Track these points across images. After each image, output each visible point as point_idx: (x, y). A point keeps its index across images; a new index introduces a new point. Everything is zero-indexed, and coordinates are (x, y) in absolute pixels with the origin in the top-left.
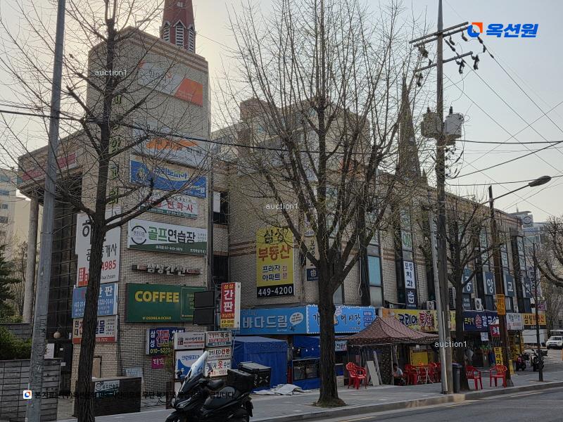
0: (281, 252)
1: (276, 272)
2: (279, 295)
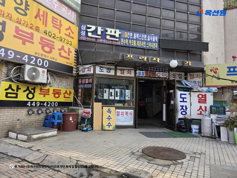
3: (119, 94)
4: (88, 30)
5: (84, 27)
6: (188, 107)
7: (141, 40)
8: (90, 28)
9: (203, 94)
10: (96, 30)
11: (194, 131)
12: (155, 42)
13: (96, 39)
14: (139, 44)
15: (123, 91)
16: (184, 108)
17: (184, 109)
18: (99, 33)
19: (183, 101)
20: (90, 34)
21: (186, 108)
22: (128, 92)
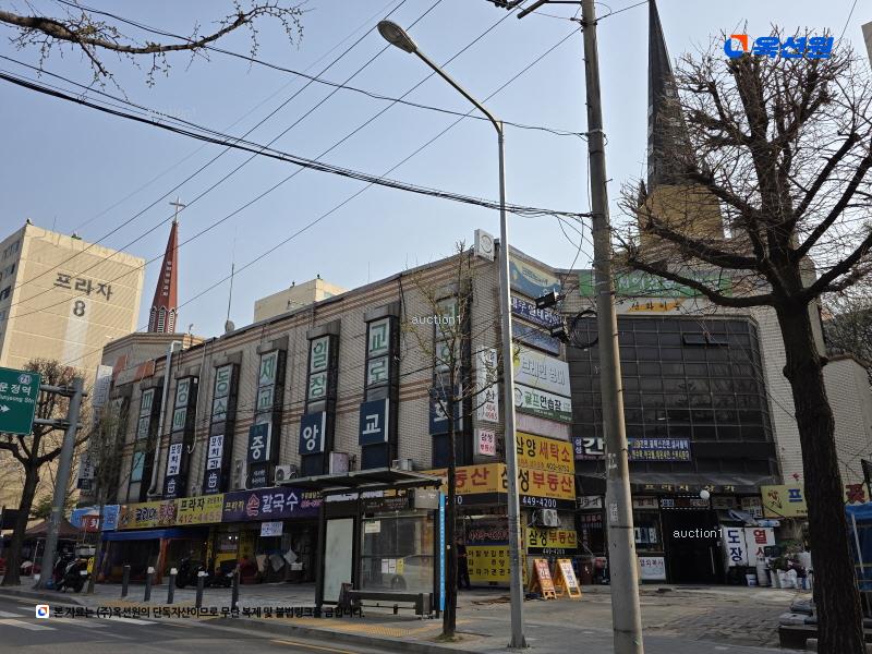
3: (639, 536)
4: (586, 446)
5: (579, 442)
6: (743, 549)
7: (663, 450)
8: (588, 442)
9: (761, 529)
10: (596, 444)
11: (749, 582)
12: (685, 449)
13: (597, 456)
14: (660, 455)
15: (645, 530)
16: (737, 551)
17: (737, 553)
18: (600, 447)
19: (734, 542)
20: (588, 451)
21: (740, 552)
22: (652, 532)
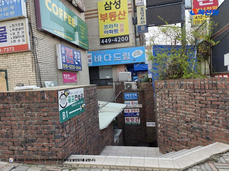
0: (118, 15)
1: (115, 28)
2: (118, 42)
